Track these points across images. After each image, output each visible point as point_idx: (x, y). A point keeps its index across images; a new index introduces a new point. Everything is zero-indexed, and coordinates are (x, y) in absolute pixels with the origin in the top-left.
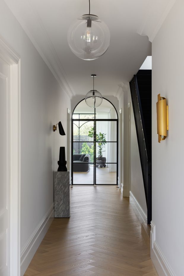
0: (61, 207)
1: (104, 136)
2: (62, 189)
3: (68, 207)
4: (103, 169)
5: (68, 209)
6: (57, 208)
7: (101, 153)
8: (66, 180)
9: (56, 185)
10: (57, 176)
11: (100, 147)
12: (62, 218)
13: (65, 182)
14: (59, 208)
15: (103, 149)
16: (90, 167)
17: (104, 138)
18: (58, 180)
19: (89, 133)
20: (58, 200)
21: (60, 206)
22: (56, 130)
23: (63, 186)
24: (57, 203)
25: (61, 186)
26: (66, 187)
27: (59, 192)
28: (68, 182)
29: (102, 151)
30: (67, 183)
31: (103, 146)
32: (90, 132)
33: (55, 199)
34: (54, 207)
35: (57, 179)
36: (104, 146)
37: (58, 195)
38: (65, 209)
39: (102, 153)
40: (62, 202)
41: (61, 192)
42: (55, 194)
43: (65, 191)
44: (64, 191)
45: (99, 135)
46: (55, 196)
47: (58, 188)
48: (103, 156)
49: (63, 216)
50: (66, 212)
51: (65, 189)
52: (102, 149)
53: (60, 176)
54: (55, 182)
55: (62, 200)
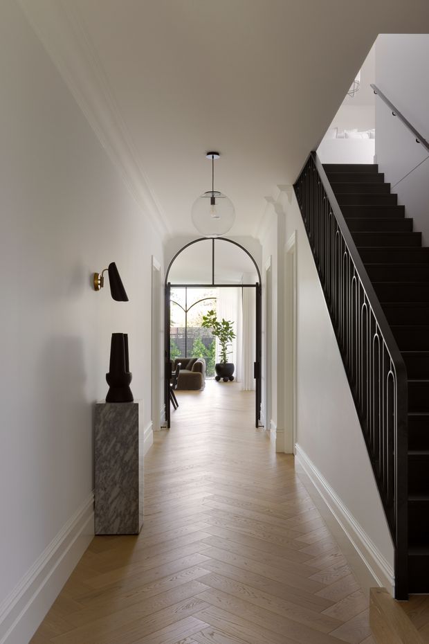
0: (113, 506)
1: (230, 326)
2: (118, 452)
3: (134, 505)
4: (229, 383)
5: (133, 509)
6: (102, 508)
7: (224, 355)
8: (128, 428)
9: (99, 442)
10: (101, 415)
11: (223, 345)
12: (117, 535)
13: (125, 433)
14: (108, 508)
15: (229, 349)
16: (205, 381)
17: (230, 329)
18: (106, 426)
19: (204, 321)
20: (106, 486)
21: (112, 503)
22: (102, 285)
23: (119, 445)
24: (102, 493)
25: (115, 446)
26: (128, 448)
27: (110, 462)
28: (135, 433)
29: (226, 352)
30: (130, 437)
31: (227, 344)
32: (205, 318)
33: (96, 482)
34: (94, 502)
35: (104, 425)
36: (230, 343)
37: (105, 471)
38: (126, 509)
39: (227, 355)
40: (117, 490)
41: (113, 462)
42: (97, 467)
43: (126, 458)
44: (122, 459)
45: (221, 324)
46: (97, 472)
47: (106, 449)
48: (229, 362)
49: (119, 531)
50: (129, 519)
51: (125, 454)
52: (226, 349)
53: (112, 415)
54: (97, 434)
55: (118, 486)
